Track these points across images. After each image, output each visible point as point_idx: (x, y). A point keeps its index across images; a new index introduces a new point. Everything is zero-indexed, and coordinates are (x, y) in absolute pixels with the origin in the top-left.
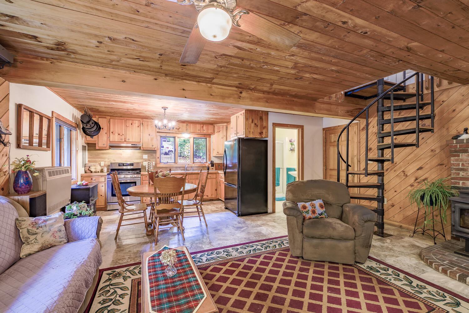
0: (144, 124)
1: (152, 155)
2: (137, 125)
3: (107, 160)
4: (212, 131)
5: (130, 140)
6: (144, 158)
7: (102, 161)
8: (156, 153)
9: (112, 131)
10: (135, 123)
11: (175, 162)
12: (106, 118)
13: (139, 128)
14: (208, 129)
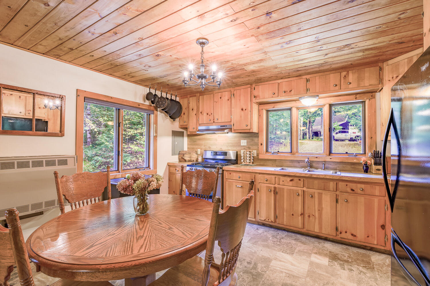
0: (235, 95)
1: (253, 140)
2: (227, 98)
3: (203, 147)
4: (374, 81)
5: (220, 121)
6: (242, 145)
7: (199, 148)
8: (258, 137)
9: (201, 111)
10: (225, 96)
11: (291, 152)
12: (196, 96)
13: (229, 102)
14: (360, 79)
